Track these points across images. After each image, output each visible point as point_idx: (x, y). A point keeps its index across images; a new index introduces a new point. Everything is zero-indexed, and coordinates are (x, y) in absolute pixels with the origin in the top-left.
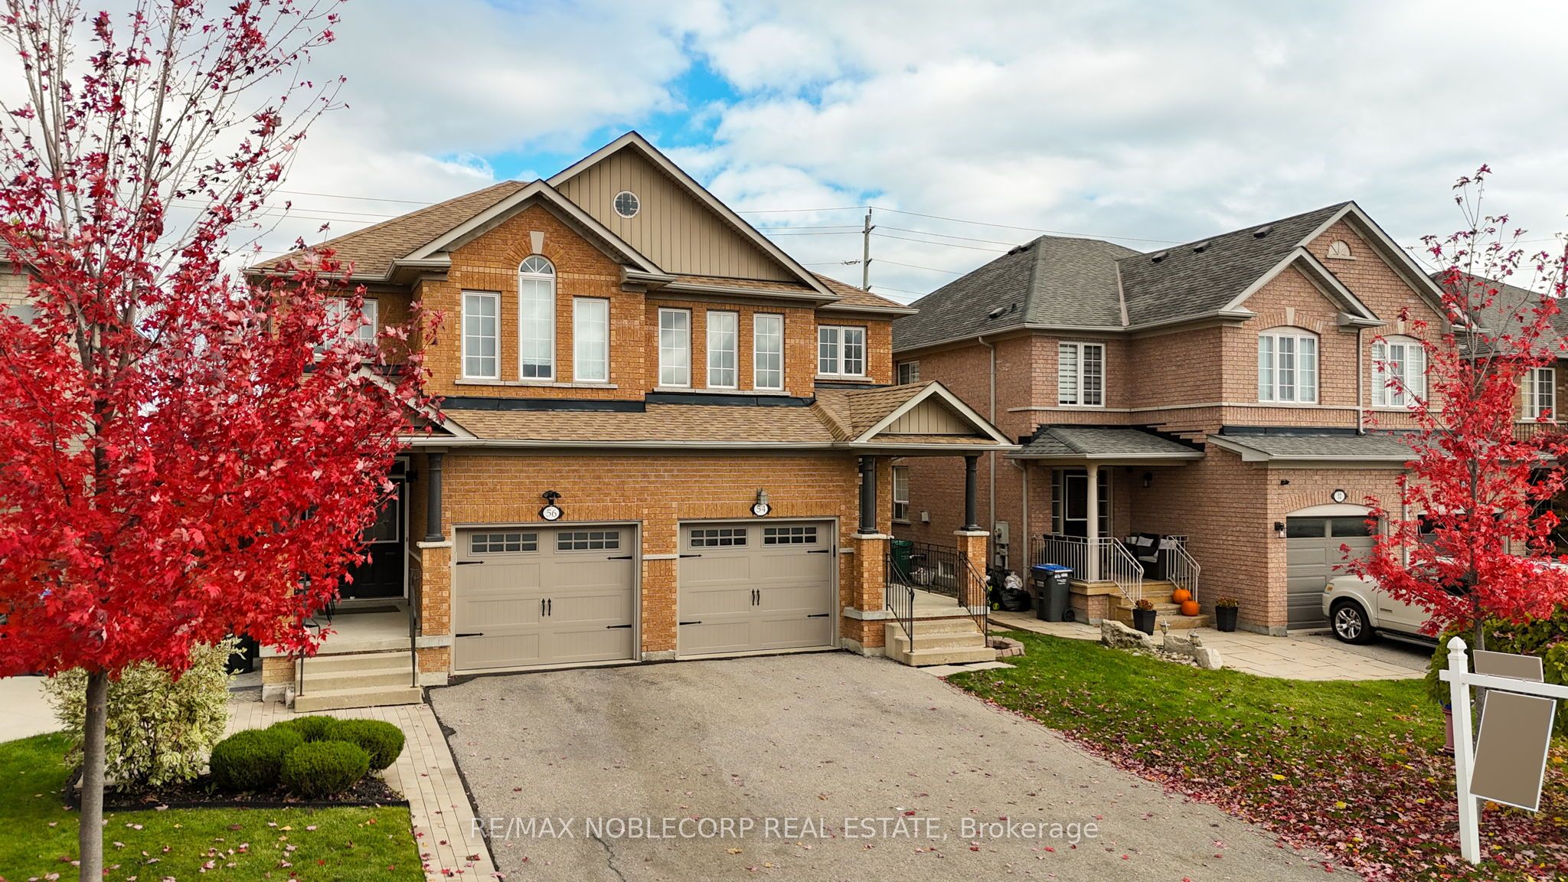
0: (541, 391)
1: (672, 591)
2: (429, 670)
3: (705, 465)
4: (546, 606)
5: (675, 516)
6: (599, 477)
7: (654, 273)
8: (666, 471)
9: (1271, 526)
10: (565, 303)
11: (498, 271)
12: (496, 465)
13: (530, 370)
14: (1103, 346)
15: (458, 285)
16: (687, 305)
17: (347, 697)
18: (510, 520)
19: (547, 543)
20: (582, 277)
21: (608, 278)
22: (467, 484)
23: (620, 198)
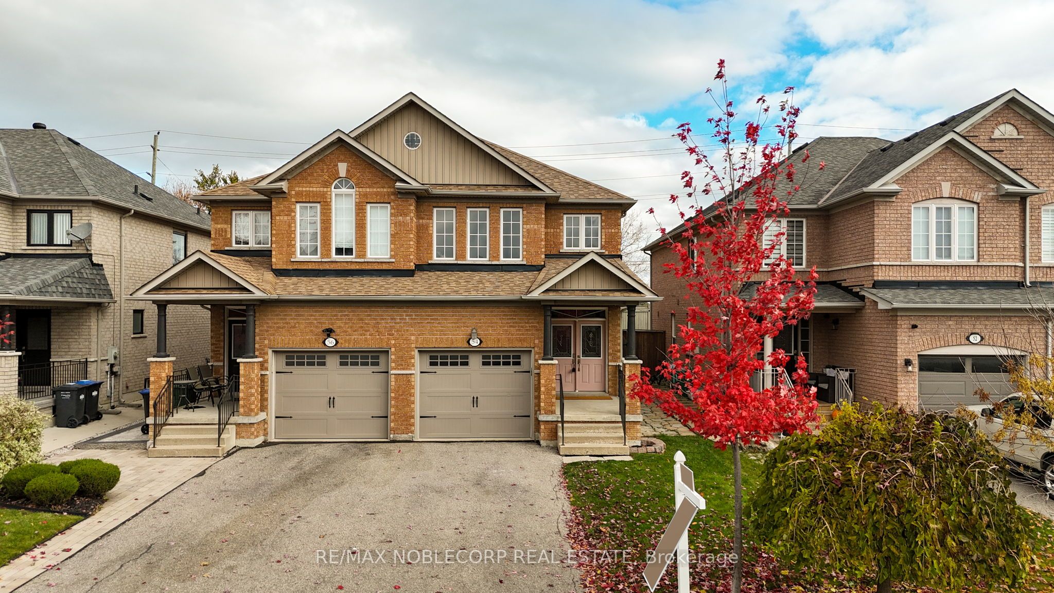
0: (345, 264)
1: (412, 395)
2: (243, 437)
3: (435, 312)
4: (331, 402)
5: (413, 346)
6: (362, 319)
7: (415, 185)
8: (407, 316)
9: (900, 361)
10: (360, 207)
11: (318, 189)
12: (296, 311)
13: (339, 251)
14: (804, 220)
15: (293, 200)
16: (452, 205)
17: (177, 450)
18: (304, 346)
19: (333, 362)
20: (371, 190)
21: (389, 190)
22: (278, 323)
23: (408, 137)
